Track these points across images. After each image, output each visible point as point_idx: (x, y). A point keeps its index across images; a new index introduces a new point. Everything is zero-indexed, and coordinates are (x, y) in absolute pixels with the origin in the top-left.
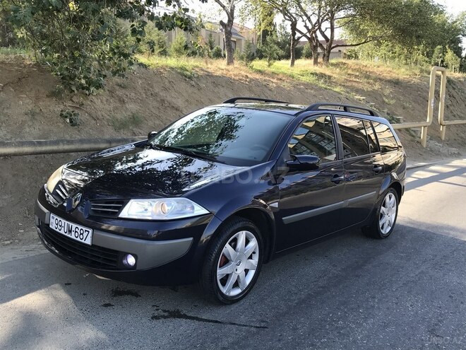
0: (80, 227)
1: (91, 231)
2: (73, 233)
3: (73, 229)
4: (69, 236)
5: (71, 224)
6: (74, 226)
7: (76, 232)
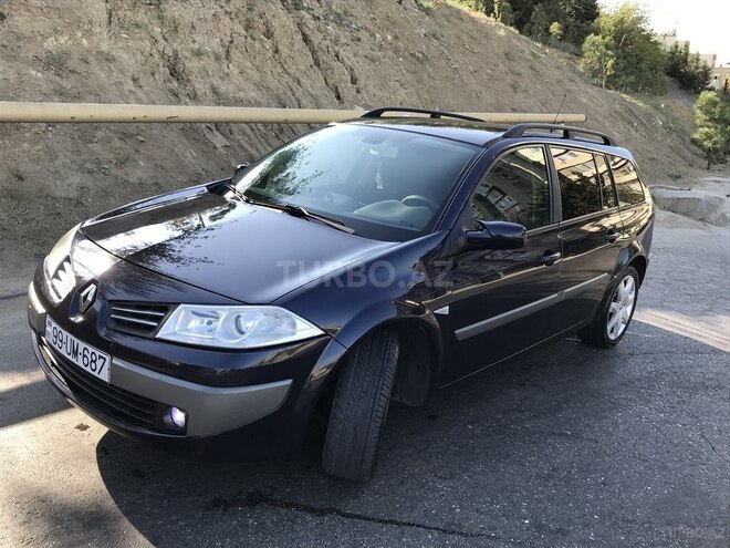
0: (91, 349)
1: (108, 358)
2: (80, 357)
3: (80, 350)
4: (74, 361)
5: (76, 341)
6: (82, 345)
7: (84, 356)
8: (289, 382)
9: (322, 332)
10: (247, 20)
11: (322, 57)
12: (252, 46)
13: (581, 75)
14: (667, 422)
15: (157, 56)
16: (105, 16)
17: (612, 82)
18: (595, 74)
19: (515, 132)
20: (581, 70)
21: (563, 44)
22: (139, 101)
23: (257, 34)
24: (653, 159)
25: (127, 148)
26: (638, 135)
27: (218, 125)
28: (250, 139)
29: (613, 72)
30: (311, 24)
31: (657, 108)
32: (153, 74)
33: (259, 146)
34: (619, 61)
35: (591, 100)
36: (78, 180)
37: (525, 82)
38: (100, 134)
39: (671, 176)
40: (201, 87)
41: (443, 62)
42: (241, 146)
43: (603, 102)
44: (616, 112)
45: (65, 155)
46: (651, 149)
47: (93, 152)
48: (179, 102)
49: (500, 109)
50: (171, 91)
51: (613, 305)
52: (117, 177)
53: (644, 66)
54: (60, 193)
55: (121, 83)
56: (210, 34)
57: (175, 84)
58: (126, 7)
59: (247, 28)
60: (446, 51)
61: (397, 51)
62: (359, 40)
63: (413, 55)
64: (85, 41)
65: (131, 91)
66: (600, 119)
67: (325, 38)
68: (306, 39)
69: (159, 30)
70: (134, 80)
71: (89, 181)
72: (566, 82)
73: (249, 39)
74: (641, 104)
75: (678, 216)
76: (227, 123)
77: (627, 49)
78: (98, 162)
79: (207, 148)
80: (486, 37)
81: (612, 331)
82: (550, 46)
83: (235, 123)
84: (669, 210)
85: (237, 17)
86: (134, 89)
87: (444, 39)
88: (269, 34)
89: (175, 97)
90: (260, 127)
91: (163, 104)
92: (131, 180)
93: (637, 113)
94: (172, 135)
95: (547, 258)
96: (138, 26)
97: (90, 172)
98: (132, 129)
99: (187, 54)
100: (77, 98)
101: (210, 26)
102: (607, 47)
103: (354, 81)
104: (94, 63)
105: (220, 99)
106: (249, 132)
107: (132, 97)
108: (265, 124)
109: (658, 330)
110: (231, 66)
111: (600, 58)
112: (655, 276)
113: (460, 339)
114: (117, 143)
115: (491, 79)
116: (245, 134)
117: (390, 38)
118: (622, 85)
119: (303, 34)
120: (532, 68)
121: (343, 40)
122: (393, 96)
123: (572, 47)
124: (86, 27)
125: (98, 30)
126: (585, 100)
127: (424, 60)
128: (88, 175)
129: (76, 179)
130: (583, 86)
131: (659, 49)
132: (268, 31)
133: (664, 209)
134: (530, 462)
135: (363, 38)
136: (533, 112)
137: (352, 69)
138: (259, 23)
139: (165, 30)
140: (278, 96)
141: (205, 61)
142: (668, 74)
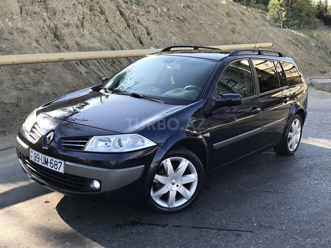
3: (49, 161)
4: (46, 166)
5: (47, 157)
6: (50, 158)
7: (51, 163)
8: (143, 166)
9: (156, 144)
10: (91, 6)
11: (131, 23)
12: (95, 20)
13: (269, 22)
14: (318, 184)
15: (46, 28)
16: (19, 10)
17: (286, 24)
18: (276, 20)
19: (234, 53)
20: (269, 19)
21: (258, 5)
22: (41, 52)
23: (96, 13)
24: (310, 64)
25: (37, 76)
26: (302, 52)
27: (81, 61)
28: (98, 68)
29: (286, 19)
30: (124, 5)
31: (312, 36)
32: (45, 38)
33: (103, 71)
34: (289, 13)
35: (274, 35)
36: (15, 94)
37: (239, 27)
38: (23, 70)
39: (320, 72)
40: (70, 42)
41: (194, 20)
42: (94, 72)
43: (281, 35)
44: (289, 40)
45: (7, 82)
46: (309, 58)
47: (21, 79)
48: (60, 51)
49: (226, 43)
50: (55, 45)
51: (290, 134)
52: (34, 91)
53: (303, 14)
54: (7, 101)
55: (30, 43)
56: (72, 15)
57: (57, 42)
58: (28, 4)
59: (91, 10)
60: (195, 15)
61: (169, 17)
62: (149, 12)
63: (178, 18)
64: (10, 23)
65: (36, 47)
66: (280, 44)
67: (131, 13)
68: (121, 14)
69: (46, 14)
70: (36, 41)
71: (21, 94)
72: (261, 26)
73: (92, 16)
74: (302, 35)
75: (325, 92)
76: (86, 60)
77: (293, 6)
78: (24, 84)
79: (78, 74)
80: (216, 5)
81: (291, 147)
82: (251, 6)
83: (89, 60)
84: (320, 90)
85: (85, 5)
86: (37, 46)
87: (194, 8)
88: (102, 13)
89: (58, 49)
90: (103, 61)
91: (52, 53)
92: (41, 92)
93: (300, 40)
94: (59, 68)
95: (254, 111)
96: (35, 13)
97: (21, 90)
98: (39, 66)
99: (61, 26)
100: (10, 52)
101: (72, 10)
102: (281, 6)
103: (149, 34)
104: (15, 34)
105: (80, 48)
106: (97, 64)
107: (37, 50)
108: (105, 59)
109: (315, 147)
110: (84, 30)
111: (278, 12)
112: (314, 123)
113: (216, 148)
114: (32, 74)
115: (220, 27)
116: (95, 65)
117: (165, 10)
118: (292, 26)
119: (120, 11)
120: (242, 20)
121: (141, 13)
122: (169, 40)
123: (263, 7)
124: (10, 16)
125: (16, 17)
126: (271, 35)
127: (184, 20)
128: (20, 91)
129: (14, 93)
130: (270, 28)
131: (311, 4)
132: (102, 11)
133: (318, 89)
134: (255, 203)
135: (151, 11)
136: (243, 43)
137: (147, 28)
138: (97, 7)
139: (49, 14)
140: (110, 44)
141: (71, 29)
142: (317, 18)
